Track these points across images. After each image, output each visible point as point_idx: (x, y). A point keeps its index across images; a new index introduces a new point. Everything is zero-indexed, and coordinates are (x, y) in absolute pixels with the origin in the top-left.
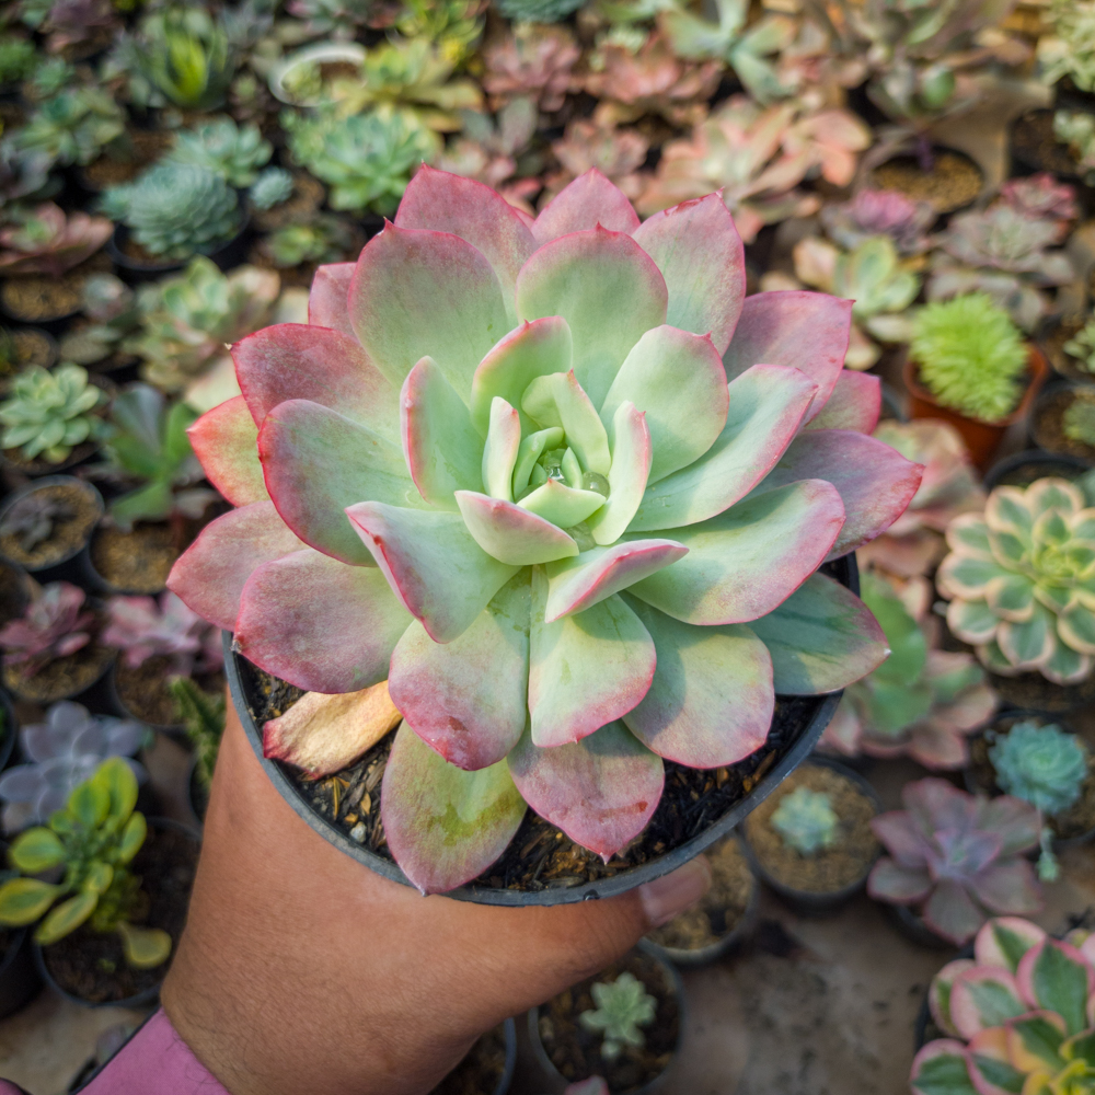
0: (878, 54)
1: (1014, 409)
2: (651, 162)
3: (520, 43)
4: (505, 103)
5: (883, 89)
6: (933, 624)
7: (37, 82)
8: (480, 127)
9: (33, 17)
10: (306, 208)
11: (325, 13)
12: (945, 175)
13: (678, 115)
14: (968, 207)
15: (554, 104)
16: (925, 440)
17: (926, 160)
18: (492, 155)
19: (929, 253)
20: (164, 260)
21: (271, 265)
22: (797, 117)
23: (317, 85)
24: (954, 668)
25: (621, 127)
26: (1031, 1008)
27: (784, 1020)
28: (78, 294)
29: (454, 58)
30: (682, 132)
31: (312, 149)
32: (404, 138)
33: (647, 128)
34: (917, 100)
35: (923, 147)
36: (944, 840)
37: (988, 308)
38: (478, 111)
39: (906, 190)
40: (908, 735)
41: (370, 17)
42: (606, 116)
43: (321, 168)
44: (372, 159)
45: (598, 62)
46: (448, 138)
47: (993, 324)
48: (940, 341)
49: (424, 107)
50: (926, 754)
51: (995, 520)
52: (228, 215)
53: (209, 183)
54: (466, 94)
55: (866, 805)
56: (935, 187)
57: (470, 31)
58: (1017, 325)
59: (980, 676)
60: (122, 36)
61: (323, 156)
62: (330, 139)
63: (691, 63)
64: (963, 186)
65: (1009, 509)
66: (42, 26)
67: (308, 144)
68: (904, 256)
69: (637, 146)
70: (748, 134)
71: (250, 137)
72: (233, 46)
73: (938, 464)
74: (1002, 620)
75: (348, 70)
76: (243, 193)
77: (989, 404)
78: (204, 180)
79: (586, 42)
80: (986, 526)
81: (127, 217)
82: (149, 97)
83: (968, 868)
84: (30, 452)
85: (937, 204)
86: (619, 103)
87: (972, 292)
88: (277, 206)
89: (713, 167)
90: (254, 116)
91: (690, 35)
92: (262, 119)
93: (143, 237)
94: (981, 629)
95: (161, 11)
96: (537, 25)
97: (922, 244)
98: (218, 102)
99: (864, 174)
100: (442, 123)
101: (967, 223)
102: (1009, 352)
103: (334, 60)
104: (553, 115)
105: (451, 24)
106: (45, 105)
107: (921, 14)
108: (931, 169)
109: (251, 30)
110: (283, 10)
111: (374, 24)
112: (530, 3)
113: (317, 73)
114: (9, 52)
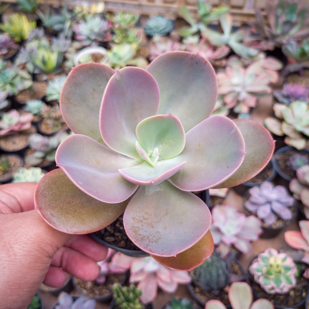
11: (89, 38)
29: (135, 50)
41: (104, 38)
54: (142, 62)
57: (138, 40)
60: (22, 50)
82: (34, 70)
98: (59, 70)
109: (65, 45)
110: (74, 37)
111: (105, 40)
112: (155, 30)
113: (91, 58)
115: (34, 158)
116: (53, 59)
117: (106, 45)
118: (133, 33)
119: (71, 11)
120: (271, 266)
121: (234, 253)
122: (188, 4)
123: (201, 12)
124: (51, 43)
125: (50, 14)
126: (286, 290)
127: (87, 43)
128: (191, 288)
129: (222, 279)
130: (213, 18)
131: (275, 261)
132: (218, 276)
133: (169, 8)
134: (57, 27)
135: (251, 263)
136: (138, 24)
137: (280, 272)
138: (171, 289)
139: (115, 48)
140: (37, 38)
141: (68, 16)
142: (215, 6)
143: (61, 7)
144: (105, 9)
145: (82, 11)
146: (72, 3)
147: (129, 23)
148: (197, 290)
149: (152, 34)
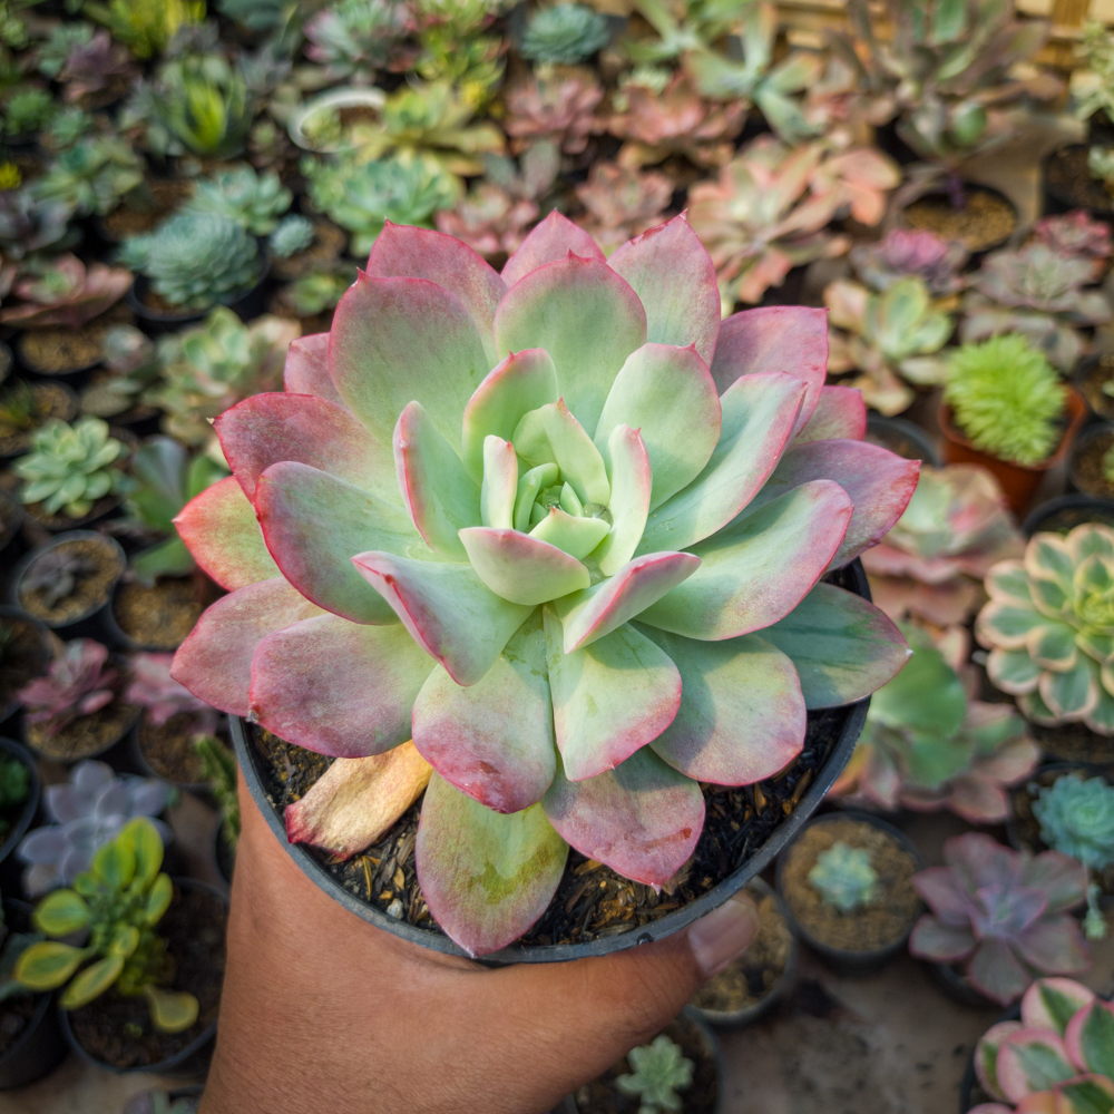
0: (907, 90)
1: (1053, 453)
2: (677, 203)
3: (542, 85)
4: (527, 145)
5: (912, 127)
6: (972, 674)
7: (54, 131)
8: (502, 171)
9: (49, 66)
10: (327, 255)
11: (344, 57)
12: (978, 213)
13: (704, 155)
14: (1000, 246)
15: (577, 146)
16: (962, 485)
17: (958, 198)
18: (515, 199)
19: (962, 294)
20: (184, 311)
21: (292, 315)
22: (825, 156)
23: (336, 131)
24: (994, 720)
25: (646, 169)
26: (1081, 1072)
27: (825, 1082)
28: (98, 346)
29: (475, 101)
30: (708, 173)
31: (333, 196)
32: (425, 183)
33: (672, 170)
34: (948, 137)
35: (954, 184)
36: (987, 897)
37: (1025, 350)
38: (500, 154)
39: (937, 229)
40: (948, 789)
41: (389, 60)
42: (630, 158)
43: (341, 214)
44: (393, 205)
45: (621, 102)
46: (470, 183)
47: (1030, 365)
48: (976, 383)
49: (445, 151)
50: (966, 808)
51: (1035, 567)
52: (247, 263)
53: (229, 232)
54: (488, 138)
55: (906, 860)
56: (968, 225)
57: (491, 74)
58: (1054, 366)
59: (1022, 727)
60: (140, 85)
61: (344, 202)
62: (351, 185)
63: (716, 103)
64: (996, 225)
65: (1049, 556)
66: (59, 75)
67: (328, 190)
68: (936, 297)
69: (662, 188)
70: (775, 174)
71: (270, 185)
72: (252, 93)
73: (974, 510)
74: (1044, 670)
75: (368, 115)
76: (263, 241)
77: (1027, 447)
78: (224, 228)
79: (609, 83)
80: (1026, 574)
81: (145, 268)
82: (168, 146)
83: (1013, 926)
84: (52, 507)
85: (970, 242)
86: (643, 144)
87: (1007, 333)
88: (297, 254)
89: (740, 209)
90: (274, 163)
91: (715, 75)
92: (281, 166)
93: (163, 287)
94: (1021, 680)
95: (178, 58)
96: (558, 65)
97: (955, 284)
98: (237, 149)
99: (894, 213)
100: (463, 167)
101: (1001, 262)
102: (1047, 394)
103: (353, 105)
104: (576, 157)
105: (472, 66)
106: (63, 156)
107: (950, 49)
108: (964, 207)
109: (270, 76)
110: (302, 57)
111: (394, 68)
113: (335, 119)
114: (26, 102)
115: (112, 394)
117: (391, 82)
124: (233, 69)
134: (254, 20)
140: (195, 49)
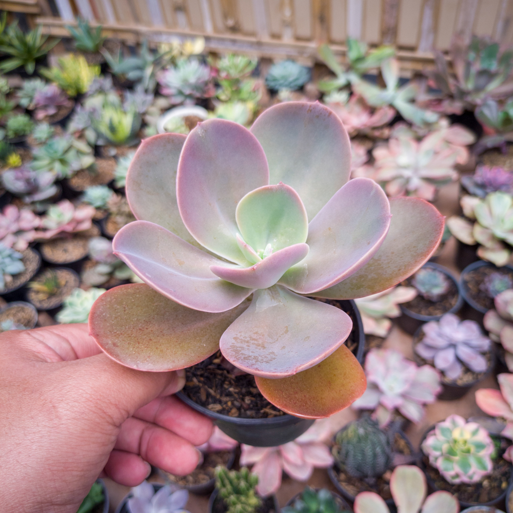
7: (34, 136)
9: (24, 102)
11: (180, 93)
23: (184, 129)
29: (251, 111)
41: (203, 92)
57: (256, 97)
60: (79, 109)
66: (29, 105)
82: (97, 141)
98: (134, 141)
109: (144, 103)
110: (158, 91)
111: (206, 96)
112: (281, 82)
113: (183, 123)
114: (17, 121)
115: (95, 274)
116: (126, 124)
117: (206, 104)
118: (249, 85)
119: (153, 51)
120: (455, 441)
121: (399, 421)
122: (332, 42)
123: (353, 55)
124: (123, 99)
125: (122, 55)
126: (476, 478)
127: (178, 100)
128: (333, 474)
129: (381, 460)
130: (369, 65)
131: (462, 434)
132: (375, 456)
133: (304, 48)
134: (132, 75)
135: (424, 438)
136: (256, 73)
137: (468, 451)
138: (302, 474)
139: (221, 109)
140: (101, 91)
141: (150, 58)
142: (374, 46)
143: (138, 45)
144: (205, 47)
145: (171, 50)
146: (156, 39)
147: (242, 71)
148: (343, 476)
149: (277, 87)
